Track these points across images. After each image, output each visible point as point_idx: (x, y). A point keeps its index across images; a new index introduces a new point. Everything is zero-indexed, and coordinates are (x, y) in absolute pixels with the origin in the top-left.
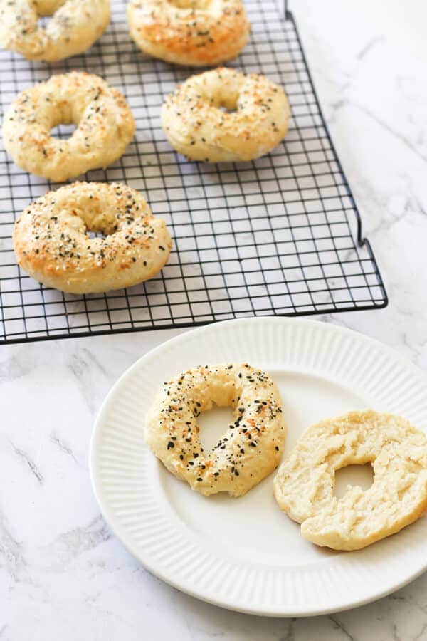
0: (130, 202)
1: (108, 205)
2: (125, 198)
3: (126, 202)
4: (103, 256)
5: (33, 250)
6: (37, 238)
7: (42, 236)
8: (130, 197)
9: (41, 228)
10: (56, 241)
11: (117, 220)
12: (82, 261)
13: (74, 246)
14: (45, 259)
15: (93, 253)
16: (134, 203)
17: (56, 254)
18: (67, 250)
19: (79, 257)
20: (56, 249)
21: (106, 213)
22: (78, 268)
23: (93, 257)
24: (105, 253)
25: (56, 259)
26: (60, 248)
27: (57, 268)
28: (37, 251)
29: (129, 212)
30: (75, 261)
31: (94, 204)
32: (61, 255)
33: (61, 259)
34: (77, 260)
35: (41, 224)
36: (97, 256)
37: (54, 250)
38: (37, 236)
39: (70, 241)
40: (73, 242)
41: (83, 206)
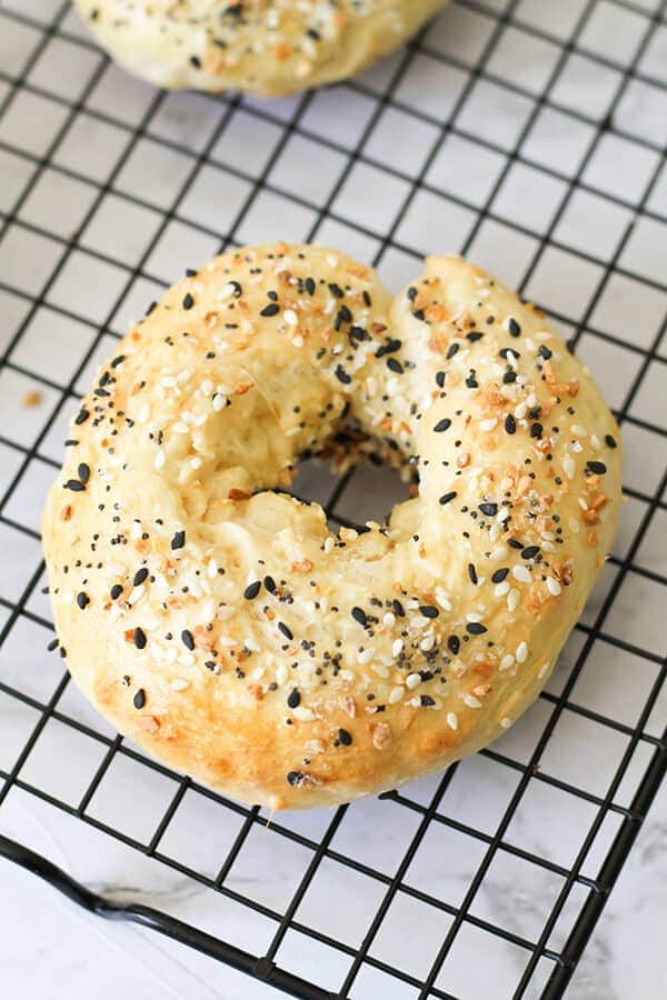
0: (331, 305)
1: (277, 369)
2: (304, 302)
3: (319, 312)
4: (532, 552)
5: (325, 744)
6: (295, 700)
7: (305, 679)
8: (309, 286)
9: (269, 658)
10: (369, 656)
11: (347, 388)
12: (497, 628)
13: (431, 611)
14: (392, 737)
15: (500, 576)
16: (337, 291)
17: (408, 692)
18: (426, 645)
19: (477, 629)
20: (392, 671)
21: (295, 398)
22: (507, 661)
23: (515, 585)
24: (528, 541)
25: (427, 701)
26: (403, 659)
27: (451, 721)
28: (345, 738)
29: (360, 334)
30: (476, 650)
31: (245, 410)
32: (426, 677)
33: (435, 689)
34: (479, 641)
35: (250, 644)
36: (519, 570)
37: (391, 684)
38: (285, 693)
39: (399, 611)
40: (410, 605)
41: (225, 447)
